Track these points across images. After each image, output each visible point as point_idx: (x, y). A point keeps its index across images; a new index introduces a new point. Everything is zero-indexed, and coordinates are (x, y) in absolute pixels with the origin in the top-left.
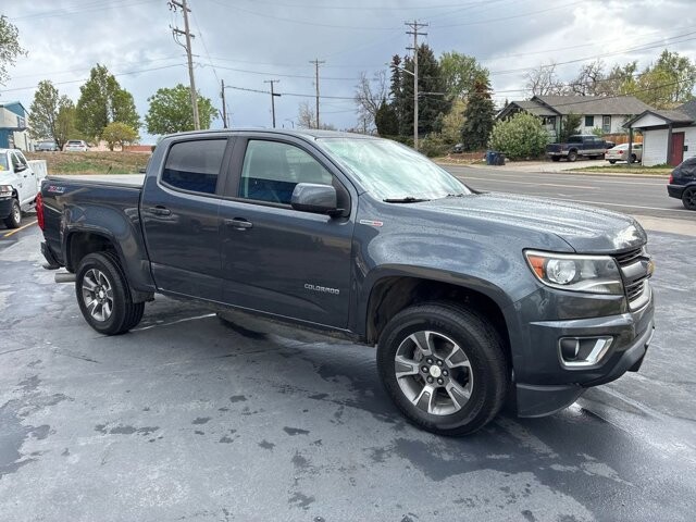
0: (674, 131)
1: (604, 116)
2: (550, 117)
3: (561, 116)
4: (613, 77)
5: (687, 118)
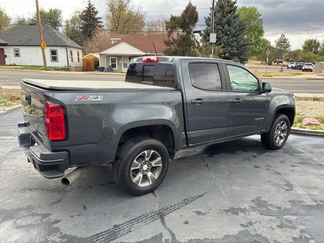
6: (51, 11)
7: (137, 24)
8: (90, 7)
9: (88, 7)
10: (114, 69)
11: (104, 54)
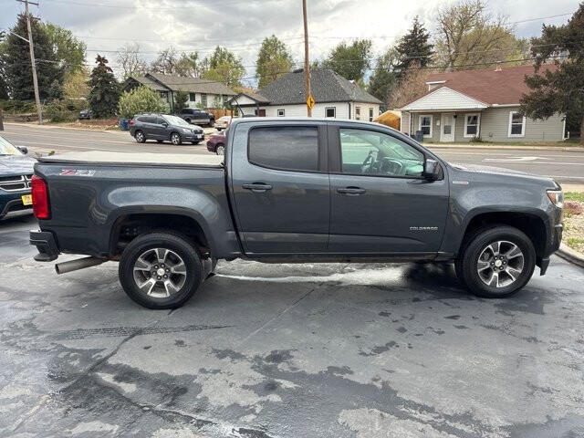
0: (261, 108)
1: (202, 94)
2: (164, 92)
3: (172, 91)
4: (182, 62)
5: (265, 100)
6: (355, 45)
7: (494, 49)
8: (416, 29)
9: (413, 29)
10: (426, 136)
11: (408, 111)
